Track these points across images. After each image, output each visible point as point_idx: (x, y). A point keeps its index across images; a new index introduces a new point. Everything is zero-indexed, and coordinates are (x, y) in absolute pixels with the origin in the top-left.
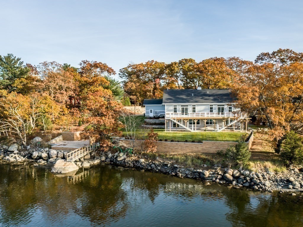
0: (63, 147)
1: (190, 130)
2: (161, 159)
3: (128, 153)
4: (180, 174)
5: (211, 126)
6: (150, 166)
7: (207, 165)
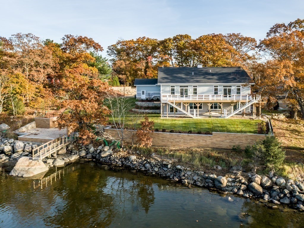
0: (32, 138)
1: (192, 117)
2: (158, 156)
3: (115, 147)
4: (186, 181)
5: (216, 111)
6: (144, 165)
7: (221, 167)
